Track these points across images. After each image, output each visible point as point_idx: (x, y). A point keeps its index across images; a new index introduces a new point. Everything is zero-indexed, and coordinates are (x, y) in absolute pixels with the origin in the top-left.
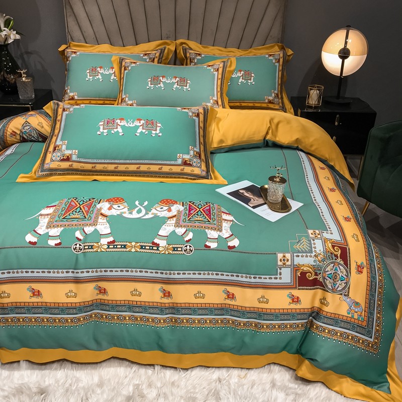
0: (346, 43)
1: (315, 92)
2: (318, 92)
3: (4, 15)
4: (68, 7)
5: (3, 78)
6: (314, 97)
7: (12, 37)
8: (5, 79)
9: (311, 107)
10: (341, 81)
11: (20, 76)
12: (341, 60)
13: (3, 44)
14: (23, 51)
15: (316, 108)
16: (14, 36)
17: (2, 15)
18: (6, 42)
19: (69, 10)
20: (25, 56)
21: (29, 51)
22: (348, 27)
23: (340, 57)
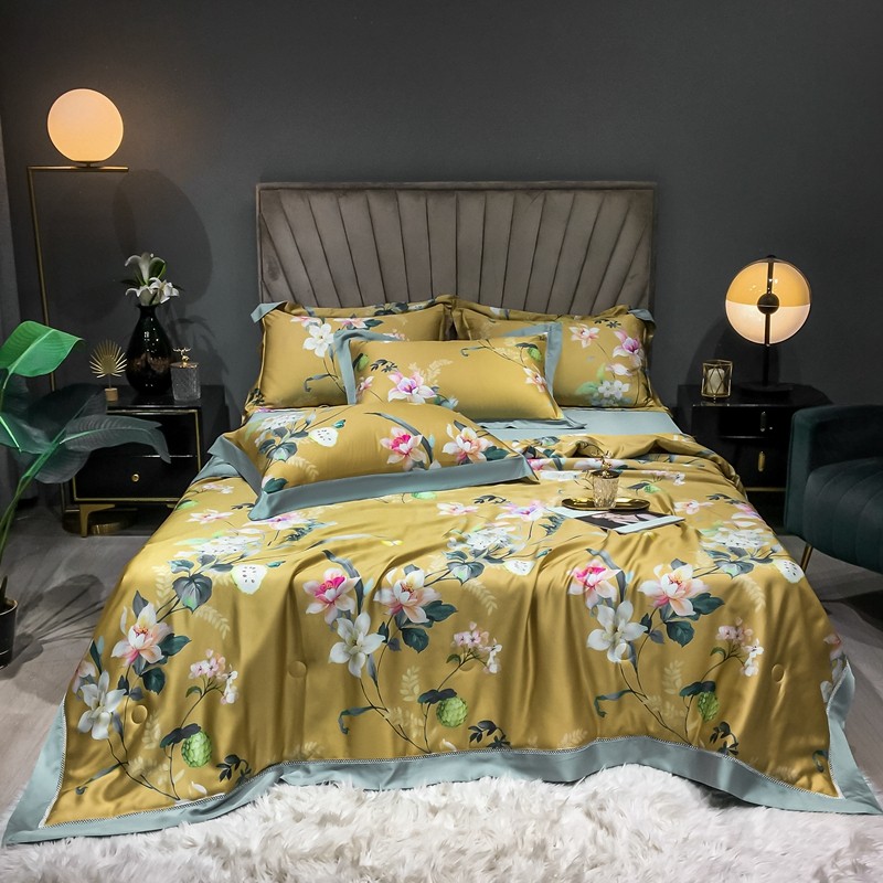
0: (770, 285)
1: (716, 372)
2: (721, 371)
3: (152, 255)
4: (266, 239)
5: (144, 365)
6: (715, 381)
7: (166, 292)
8: (148, 366)
9: (710, 399)
10: (767, 354)
11: (178, 358)
12: (764, 316)
13: (148, 305)
14: (176, 318)
15: (719, 400)
16: (168, 291)
17: (147, 257)
18: (154, 302)
19: (267, 244)
20: (178, 327)
21: (186, 317)
22: (771, 258)
23: (761, 309)
